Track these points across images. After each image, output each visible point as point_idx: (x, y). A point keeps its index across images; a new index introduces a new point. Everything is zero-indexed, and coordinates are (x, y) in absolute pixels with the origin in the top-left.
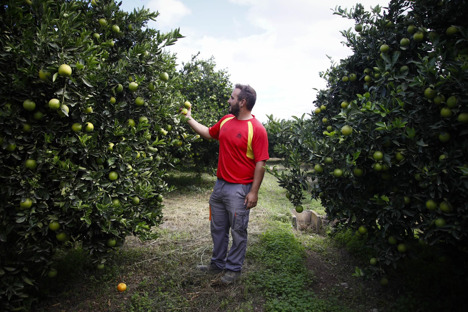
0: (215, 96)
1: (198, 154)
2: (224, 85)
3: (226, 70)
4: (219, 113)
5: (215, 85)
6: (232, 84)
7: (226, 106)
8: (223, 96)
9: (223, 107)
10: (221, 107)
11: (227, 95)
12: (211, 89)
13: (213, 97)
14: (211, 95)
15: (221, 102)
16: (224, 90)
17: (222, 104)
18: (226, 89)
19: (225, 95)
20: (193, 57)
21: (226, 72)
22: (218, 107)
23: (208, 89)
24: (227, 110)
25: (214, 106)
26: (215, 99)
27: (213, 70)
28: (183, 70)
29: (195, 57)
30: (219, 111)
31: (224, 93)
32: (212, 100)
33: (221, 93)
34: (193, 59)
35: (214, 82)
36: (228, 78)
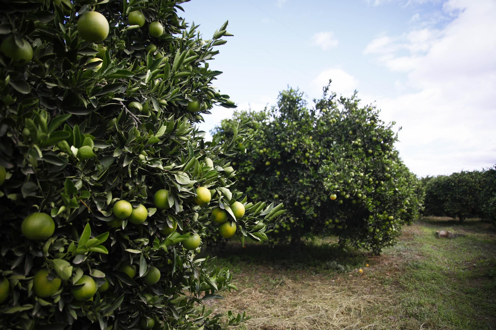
0: (360, 140)
1: (337, 221)
2: (373, 125)
3: (373, 105)
4: (366, 163)
5: (360, 126)
6: (384, 123)
7: (376, 154)
8: (371, 139)
9: (372, 154)
10: (368, 155)
11: (377, 137)
12: (354, 132)
13: (357, 142)
14: (355, 139)
15: (368, 148)
16: (372, 132)
17: (370, 151)
18: (376, 130)
19: (374, 138)
20: (325, 89)
21: (375, 107)
22: (364, 155)
23: (351, 132)
24: (378, 159)
25: (359, 154)
26: (360, 144)
27: (356, 108)
28: (315, 109)
29: (327, 89)
30: (365, 160)
31: (373, 136)
32: (356, 146)
33: (367, 136)
34: (326, 91)
35: (357, 120)
36: (378, 115)
